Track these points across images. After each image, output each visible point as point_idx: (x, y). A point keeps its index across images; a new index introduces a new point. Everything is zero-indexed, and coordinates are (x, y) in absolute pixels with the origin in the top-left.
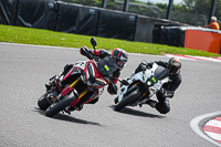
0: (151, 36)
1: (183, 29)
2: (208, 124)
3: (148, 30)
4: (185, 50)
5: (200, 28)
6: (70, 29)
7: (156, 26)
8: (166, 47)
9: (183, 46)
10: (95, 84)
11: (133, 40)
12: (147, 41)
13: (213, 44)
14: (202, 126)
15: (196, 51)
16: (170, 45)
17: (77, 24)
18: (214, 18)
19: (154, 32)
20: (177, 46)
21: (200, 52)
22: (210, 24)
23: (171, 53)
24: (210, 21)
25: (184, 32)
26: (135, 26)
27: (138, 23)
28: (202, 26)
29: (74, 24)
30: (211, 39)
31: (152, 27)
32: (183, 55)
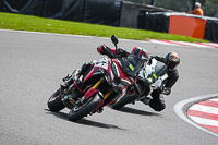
0: (136, 22)
1: (168, 14)
2: (191, 108)
3: (133, 16)
4: (169, 35)
5: (184, 14)
6: (57, 15)
7: (141, 12)
8: (150, 33)
9: (167, 32)
10: (120, 85)
11: (118, 26)
12: (132, 27)
13: (197, 30)
14: (186, 110)
15: (180, 37)
16: (154, 30)
17: (63, 10)
18: (198, 4)
19: (139, 18)
20: (162, 31)
21: (184, 37)
22: (194, 10)
23: (156, 39)
24: (194, 7)
25: (168, 18)
26: (120, 12)
27: (123, 9)
28: (187, 12)
29: (59, 10)
30: (195, 25)
31: (137, 13)
32: (167, 40)
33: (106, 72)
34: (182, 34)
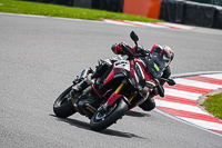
4: (124, 15)
8: (104, 13)
9: (122, 11)
10: (145, 88)
15: (135, 16)
20: (116, 11)
21: (139, 17)
23: (110, 18)
32: (122, 20)
33: (130, 74)
34: (137, 14)
